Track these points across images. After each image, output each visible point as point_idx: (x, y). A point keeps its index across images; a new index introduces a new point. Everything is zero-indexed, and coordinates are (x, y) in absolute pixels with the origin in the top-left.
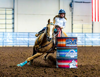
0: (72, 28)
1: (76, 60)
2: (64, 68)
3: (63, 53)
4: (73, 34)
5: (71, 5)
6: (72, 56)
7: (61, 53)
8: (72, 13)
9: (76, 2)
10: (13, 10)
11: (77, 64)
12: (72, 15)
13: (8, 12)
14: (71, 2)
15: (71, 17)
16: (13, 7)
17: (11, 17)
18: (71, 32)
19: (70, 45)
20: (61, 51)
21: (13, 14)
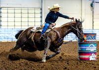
0: (93, 25)
1: (95, 53)
2: (85, 60)
3: (84, 47)
4: (94, 31)
5: (92, 5)
6: (92, 50)
7: (82, 47)
8: (93, 12)
10: (41, 9)
11: (96, 56)
12: (93, 14)
13: (36, 12)
14: (92, 2)
15: (92, 15)
16: (41, 7)
17: (39, 15)
18: (92, 28)
21: (41, 13)
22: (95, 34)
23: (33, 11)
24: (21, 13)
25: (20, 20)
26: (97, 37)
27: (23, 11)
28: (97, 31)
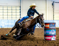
0: (54, 18)
1: (55, 36)
2: (48, 40)
4: (54, 21)
5: (53, 4)
6: (53, 34)
7: (47, 32)
8: (54, 9)
9: (56, 2)
10: (20, 7)
11: (55, 38)
12: (54, 10)
14: (53, 2)
17: (19, 11)
19: (52, 27)
20: (46, 30)
21: (20, 9)
22: (55, 23)
23: (15, 8)
24: (7, 9)
25: (6, 14)
26: (56, 25)
27: (8, 8)
28: (56, 21)
